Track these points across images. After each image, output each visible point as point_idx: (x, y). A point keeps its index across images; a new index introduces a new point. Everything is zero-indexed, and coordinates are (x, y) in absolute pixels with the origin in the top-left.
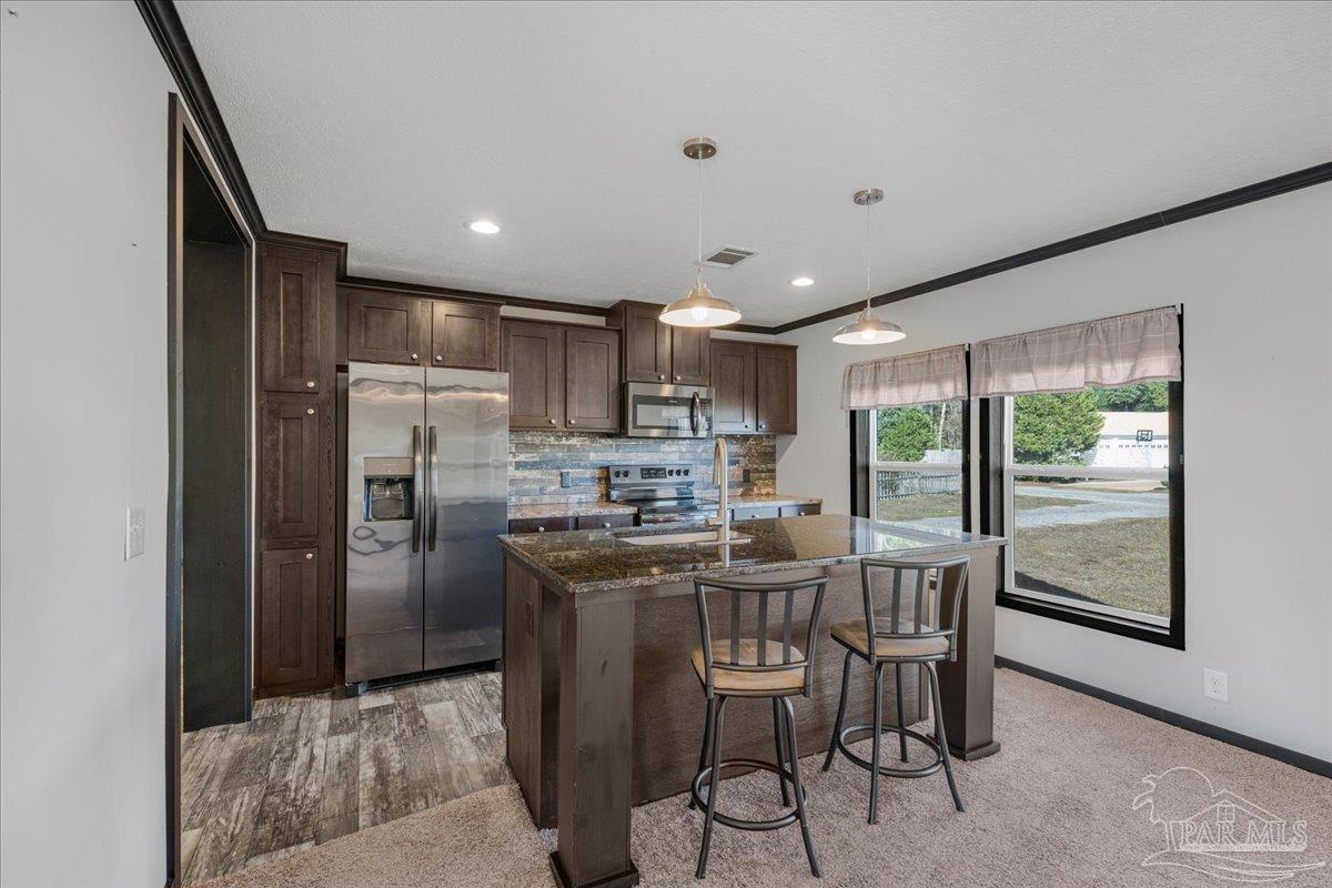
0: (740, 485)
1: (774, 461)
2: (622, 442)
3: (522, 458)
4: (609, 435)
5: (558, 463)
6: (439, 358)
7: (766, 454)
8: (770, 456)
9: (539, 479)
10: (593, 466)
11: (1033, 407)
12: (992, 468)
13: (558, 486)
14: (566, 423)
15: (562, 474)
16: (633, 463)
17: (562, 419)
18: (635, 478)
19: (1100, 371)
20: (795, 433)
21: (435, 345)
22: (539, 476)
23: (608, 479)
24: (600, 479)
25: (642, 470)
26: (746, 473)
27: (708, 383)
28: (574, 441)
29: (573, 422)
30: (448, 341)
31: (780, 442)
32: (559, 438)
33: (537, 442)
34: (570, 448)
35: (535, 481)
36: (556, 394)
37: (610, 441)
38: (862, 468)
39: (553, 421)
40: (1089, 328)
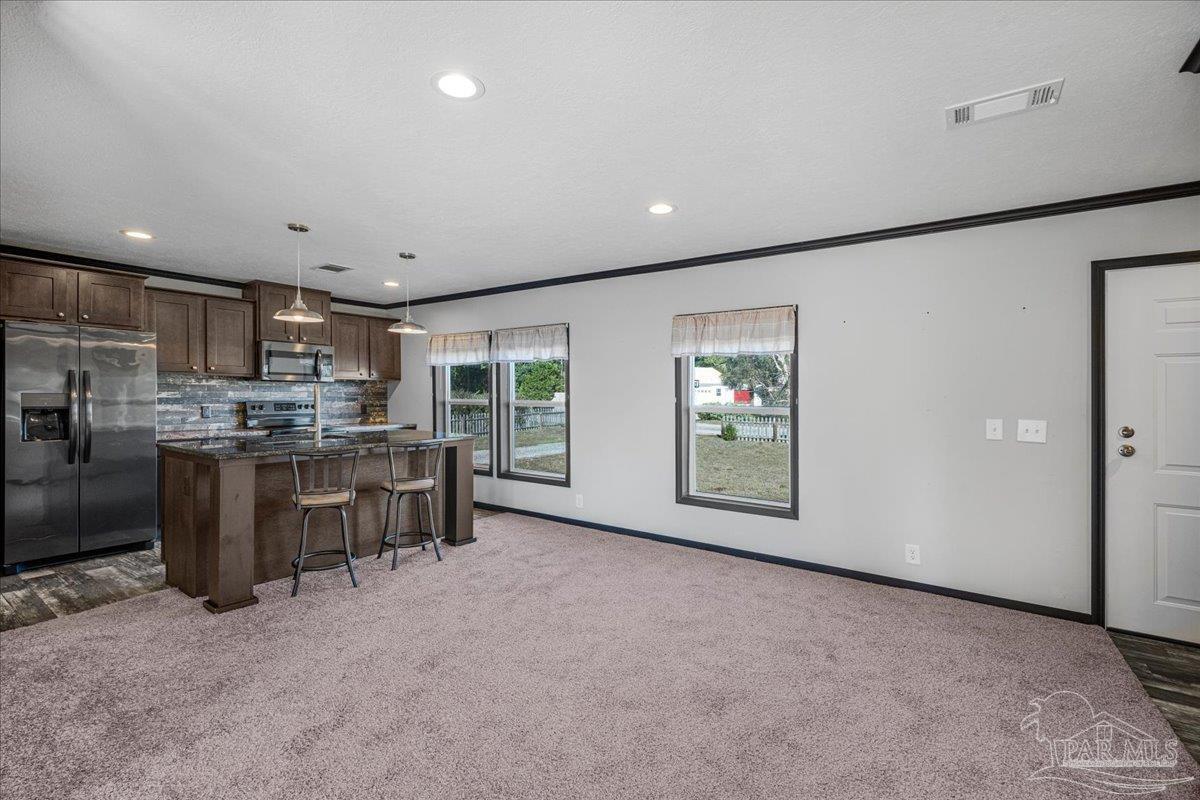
0: (358, 415)
1: (386, 399)
2: (257, 383)
3: (164, 395)
4: (246, 379)
5: (199, 399)
6: (86, 316)
7: (379, 394)
8: (383, 395)
9: (180, 412)
10: (231, 401)
11: (525, 371)
12: (502, 402)
13: (198, 417)
14: (207, 369)
15: (202, 408)
16: (267, 399)
17: (203, 365)
18: (269, 411)
19: (540, 353)
20: (399, 379)
21: (80, 306)
22: (181, 410)
23: (244, 411)
24: (237, 411)
25: (275, 405)
26: (364, 408)
27: (329, 343)
28: (213, 383)
29: (213, 368)
30: (94, 302)
31: (389, 385)
32: (199, 380)
33: (179, 382)
34: (209, 388)
35: (176, 413)
36: (198, 348)
37: (246, 383)
38: (440, 403)
39: (195, 368)
40: (537, 328)
